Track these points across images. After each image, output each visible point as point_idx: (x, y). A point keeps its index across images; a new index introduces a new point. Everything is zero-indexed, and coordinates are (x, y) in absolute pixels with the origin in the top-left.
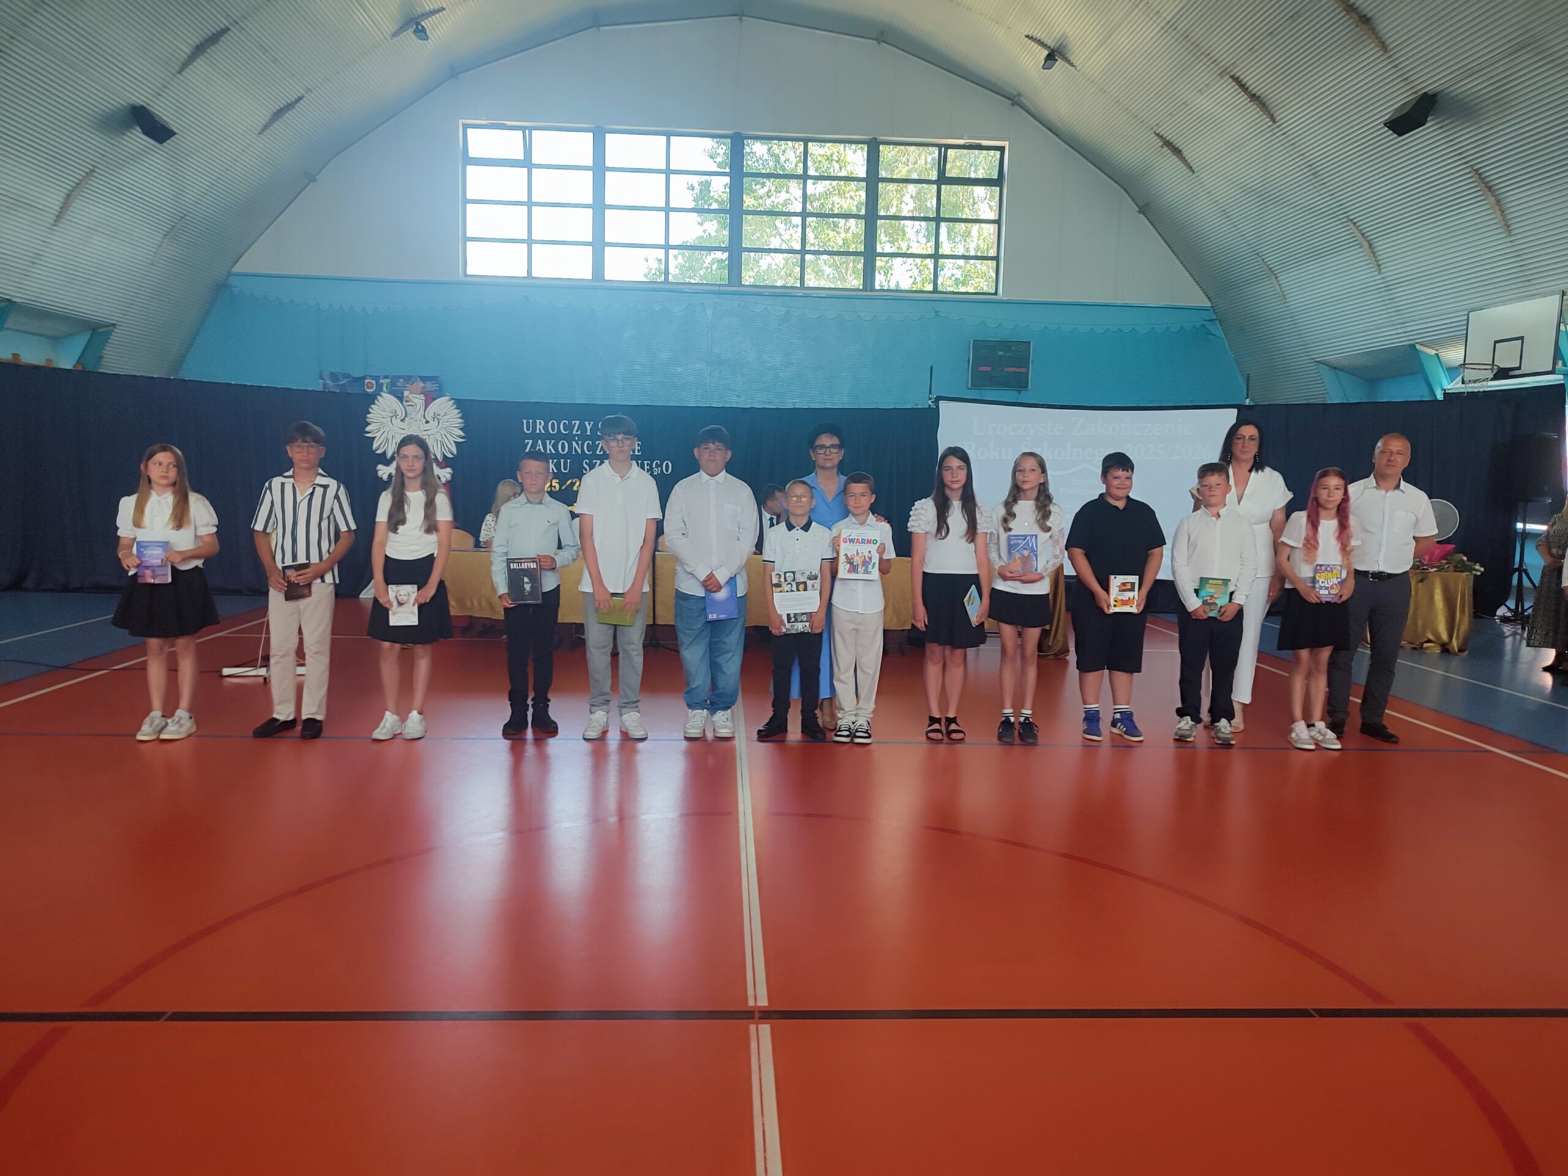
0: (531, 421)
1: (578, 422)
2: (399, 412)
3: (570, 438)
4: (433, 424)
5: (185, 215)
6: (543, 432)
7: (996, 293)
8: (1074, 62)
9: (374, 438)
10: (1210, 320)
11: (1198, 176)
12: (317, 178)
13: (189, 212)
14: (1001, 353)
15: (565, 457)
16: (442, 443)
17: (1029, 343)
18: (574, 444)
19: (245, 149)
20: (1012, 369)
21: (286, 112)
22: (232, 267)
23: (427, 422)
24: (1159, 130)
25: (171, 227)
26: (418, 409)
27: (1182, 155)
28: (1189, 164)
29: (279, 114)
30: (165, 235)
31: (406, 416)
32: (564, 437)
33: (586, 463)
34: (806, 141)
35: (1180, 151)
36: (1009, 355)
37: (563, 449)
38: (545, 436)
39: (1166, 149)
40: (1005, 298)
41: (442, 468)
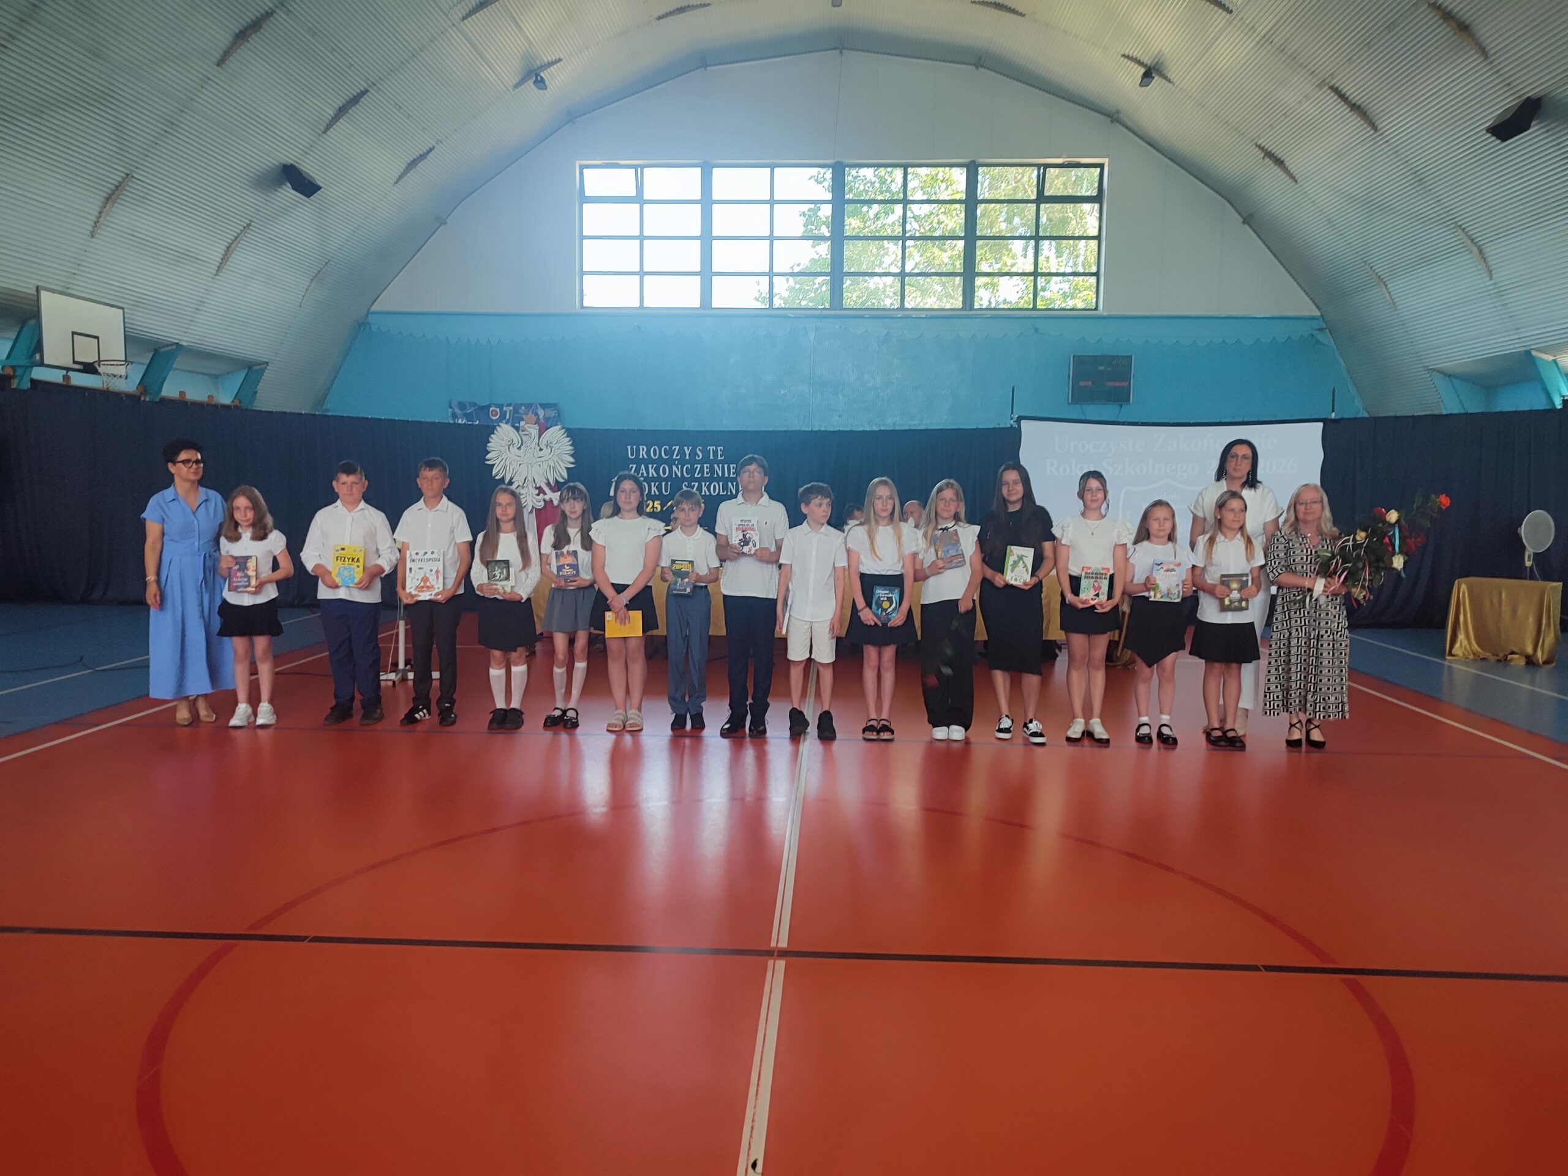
0: (635, 447)
1: (677, 448)
2: (515, 441)
3: (670, 462)
4: (546, 451)
5: (329, 260)
6: (646, 456)
7: (1096, 309)
8: (1172, 78)
9: (494, 465)
10: (1321, 330)
11: (1301, 186)
12: (447, 221)
13: (332, 257)
14: (1102, 368)
15: (666, 480)
16: (554, 468)
17: (1131, 357)
18: (674, 468)
19: (382, 198)
20: (1111, 384)
21: (419, 163)
22: (371, 306)
23: (541, 450)
24: (1260, 142)
25: (317, 272)
26: (532, 437)
27: (1284, 165)
28: (1292, 174)
29: (412, 164)
30: (312, 280)
31: (522, 444)
32: (666, 462)
34: (905, 167)
35: (1282, 162)
36: (1109, 369)
37: (664, 473)
38: (648, 461)
39: (1268, 160)
40: (1105, 314)
41: (554, 492)
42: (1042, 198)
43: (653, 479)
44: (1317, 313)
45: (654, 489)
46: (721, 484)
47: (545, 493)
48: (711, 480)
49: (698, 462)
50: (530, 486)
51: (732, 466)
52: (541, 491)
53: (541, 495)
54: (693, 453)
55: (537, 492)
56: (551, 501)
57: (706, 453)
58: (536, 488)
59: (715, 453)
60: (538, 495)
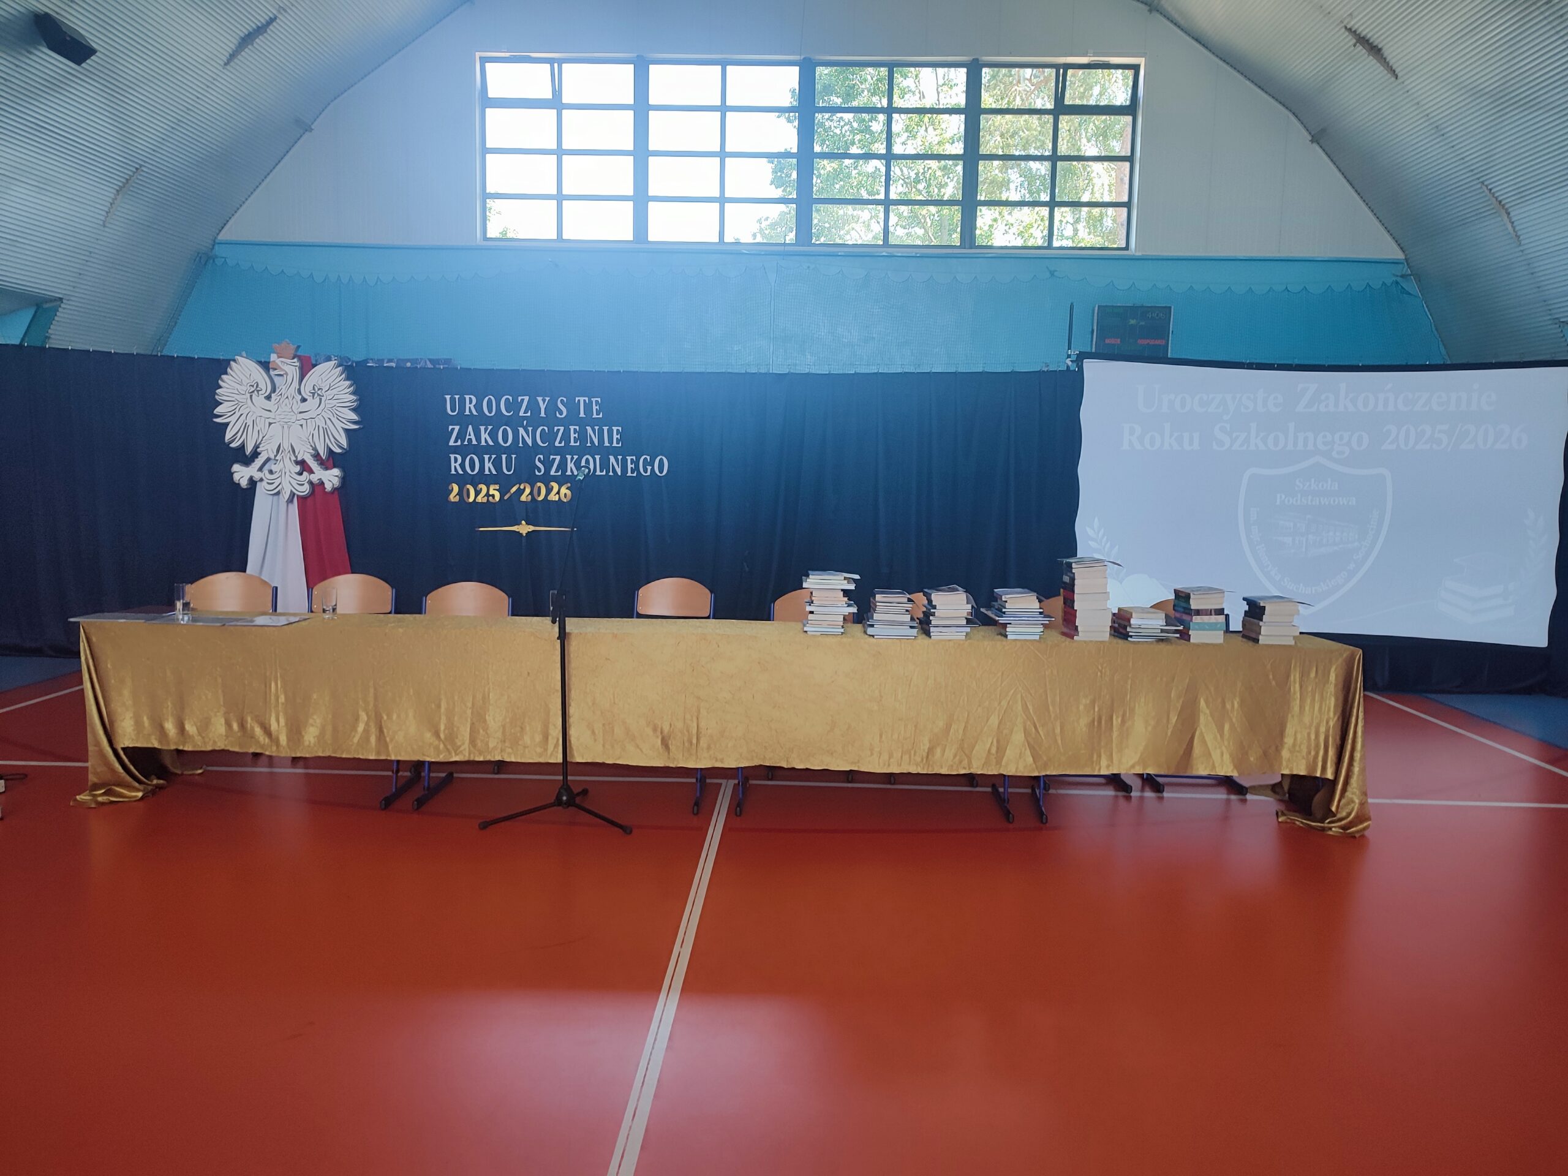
0: (457, 397)
1: (526, 398)
2: (262, 386)
3: (514, 422)
4: (312, 403)
5: (141, 166)
6: (475, 413)
7: (1127, 248)
9: (227, 424)
10: (1402, 276)
11: (1403, 83)
12: (313, 127)
13: (145, 162)
14: (1133, 322)
15: (508, 451)
16: (325, 431)
17: (1170, 307)
18: (521, 430)
19: (209, 84)
20: (1146, 342)
21: (258, 37)
22: (218, 234)
23: (304, 400)
24: (1353, 23)
25: (124, 181)
26: (289, 381)
27: (1382, 55)
28: (1391, 67)
29: (247, 40)
30: (117, 191)
31: (274, 390)
32: (508, 421)
33: (539, 459)
34: (891, 67)
35: (1380, 50)
36: (1143, 323)
37: (505, 440)
38: (479, 420)
39: (1360, 48)
40: (1139, 254)
41: (327, 469)
42: (1061, 108)
43: (488, 449)
44: (1400, 256)
45: (488, 465)
46: (597, 457)
47: (311, 472)
48: (582, 451)
49: (561, 422)
50: (287, 461)
51: (615, 429)
52: (304, 466)
53: (305, 473)
54: (552, 408)
55: (298, 468)
56: (322, 483)
57: (573, 408)
58: (297, 463)
59: (588, 407)
60: (300, 474)
